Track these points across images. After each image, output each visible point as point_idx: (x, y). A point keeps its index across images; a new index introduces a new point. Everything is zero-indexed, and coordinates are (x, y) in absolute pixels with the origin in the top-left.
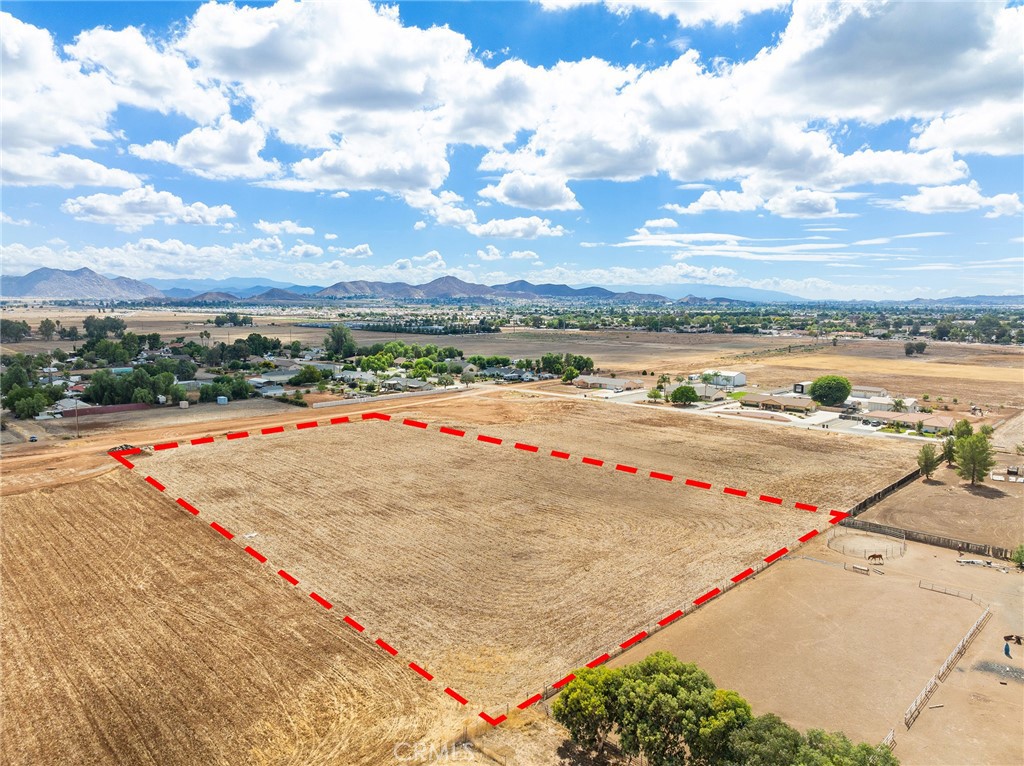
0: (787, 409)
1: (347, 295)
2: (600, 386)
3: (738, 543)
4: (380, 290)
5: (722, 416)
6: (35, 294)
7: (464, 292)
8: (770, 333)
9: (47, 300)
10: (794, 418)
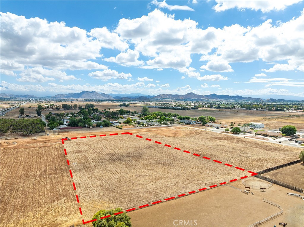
0: (271, 136)
1: (161, 98)
2: (213, 127)
3: (211, 179)
4: (171, 96)
5: (246, 137)
6: (82, 98)
7: (196, 97)
8: (289, 111)
9: (84, 99)
10: (271, 140)
